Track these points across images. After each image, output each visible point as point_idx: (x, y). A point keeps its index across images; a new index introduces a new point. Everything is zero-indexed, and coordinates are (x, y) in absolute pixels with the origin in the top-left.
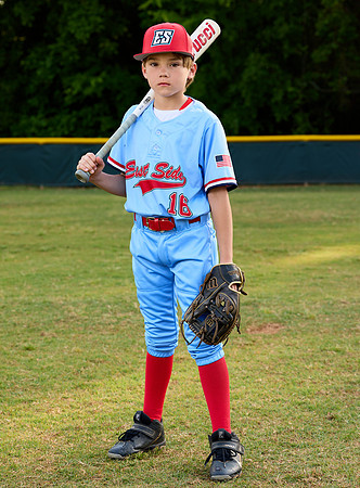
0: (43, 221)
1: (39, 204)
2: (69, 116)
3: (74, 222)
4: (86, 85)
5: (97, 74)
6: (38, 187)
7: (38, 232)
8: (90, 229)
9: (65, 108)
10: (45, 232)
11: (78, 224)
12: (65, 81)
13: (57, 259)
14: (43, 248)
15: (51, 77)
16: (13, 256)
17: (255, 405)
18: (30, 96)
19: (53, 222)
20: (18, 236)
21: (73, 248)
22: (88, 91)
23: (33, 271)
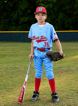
0: (15, 49)
1: (14, 46)
2: (20, 27)
3: (21, 50)
4: (24, 19)
5: (27, 17)
6: (14, 42)
7: (14, 52)
8: (25, 51)
9: (20, 25)
10: (15, 52)
11: (22, 50)
12: (20, 19)
13: (18, 58)
14: (15, 55)
15: (17, 18)
16: (8, 57)
17: (61, 90)
18: (12, 22)
19: (17, 50)
20: (9, 53)
21: (21, 55)
22: (25, 21)
23: (13, 60)
